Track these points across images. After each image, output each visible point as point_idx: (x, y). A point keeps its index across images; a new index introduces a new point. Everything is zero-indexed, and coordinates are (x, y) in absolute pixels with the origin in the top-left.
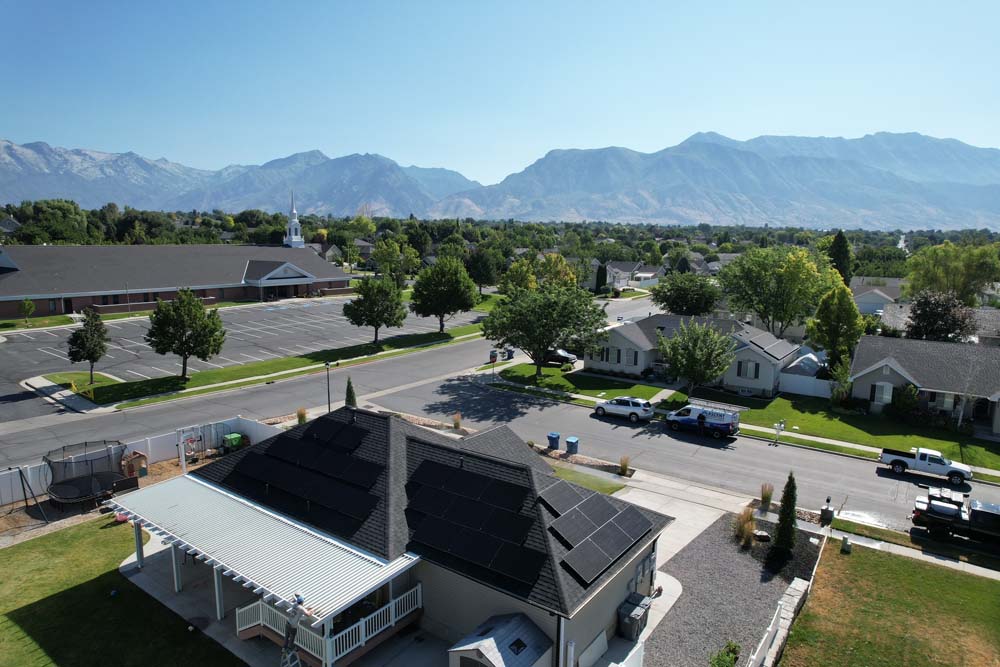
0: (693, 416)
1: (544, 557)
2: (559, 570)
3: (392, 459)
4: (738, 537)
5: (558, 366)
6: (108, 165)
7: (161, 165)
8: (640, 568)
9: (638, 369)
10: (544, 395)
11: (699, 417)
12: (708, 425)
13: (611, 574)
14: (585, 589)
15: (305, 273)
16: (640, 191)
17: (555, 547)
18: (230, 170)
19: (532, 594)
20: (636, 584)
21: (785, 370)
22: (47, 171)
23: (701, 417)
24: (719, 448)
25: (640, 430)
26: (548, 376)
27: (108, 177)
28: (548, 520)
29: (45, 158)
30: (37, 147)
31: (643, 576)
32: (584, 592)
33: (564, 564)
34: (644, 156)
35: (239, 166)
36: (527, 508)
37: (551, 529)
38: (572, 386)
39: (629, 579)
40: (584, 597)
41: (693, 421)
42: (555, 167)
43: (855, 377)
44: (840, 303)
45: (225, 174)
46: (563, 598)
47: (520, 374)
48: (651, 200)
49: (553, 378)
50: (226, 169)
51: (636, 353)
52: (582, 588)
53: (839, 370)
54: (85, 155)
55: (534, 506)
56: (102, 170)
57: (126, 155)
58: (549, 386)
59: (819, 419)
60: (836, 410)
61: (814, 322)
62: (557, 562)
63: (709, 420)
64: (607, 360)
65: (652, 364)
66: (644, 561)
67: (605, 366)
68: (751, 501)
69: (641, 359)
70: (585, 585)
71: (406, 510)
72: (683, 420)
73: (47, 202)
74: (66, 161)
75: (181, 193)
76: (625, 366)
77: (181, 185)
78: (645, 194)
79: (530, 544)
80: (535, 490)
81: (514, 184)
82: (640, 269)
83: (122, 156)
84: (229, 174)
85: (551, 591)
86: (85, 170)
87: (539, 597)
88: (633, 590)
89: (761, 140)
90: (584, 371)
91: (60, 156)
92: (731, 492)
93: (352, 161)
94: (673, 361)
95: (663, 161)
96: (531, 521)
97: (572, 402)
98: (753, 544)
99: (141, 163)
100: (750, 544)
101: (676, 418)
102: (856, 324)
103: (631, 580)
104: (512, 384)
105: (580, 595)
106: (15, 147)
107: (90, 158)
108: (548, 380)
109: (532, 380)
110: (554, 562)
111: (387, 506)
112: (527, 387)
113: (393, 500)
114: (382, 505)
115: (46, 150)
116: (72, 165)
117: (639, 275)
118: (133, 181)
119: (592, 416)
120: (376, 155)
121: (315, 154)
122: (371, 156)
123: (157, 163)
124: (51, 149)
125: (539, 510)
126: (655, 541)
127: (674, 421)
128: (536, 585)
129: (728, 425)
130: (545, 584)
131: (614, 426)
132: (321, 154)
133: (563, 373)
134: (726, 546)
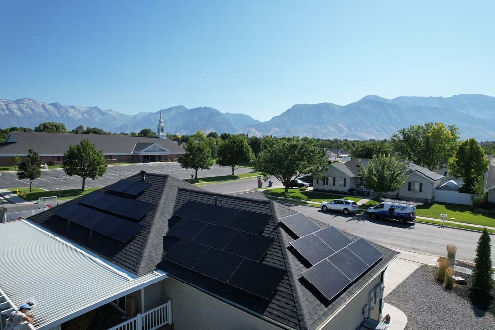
0: (386, 209)
1: (283, 273)
2: (298, 286)
3: (162, 201)
4: (440, 280)
5: (298, 189)
6: (85, 113)
7: (109, 113)
8: (372, 294)
9: (346, 189)
10: (290, 201)
11: (389, 209)
12: (396, 215)
13: (351, 294)
14: (326, 306)
15: (165, 149)
16: (339, 124)
17: (294, 264)
18: (141, 115)
19: (268, 309)
20: (369, 310)
21: (437, 188)
22: (58, 116)
23: (392, 209)
24: (405, 228)
25: (351, 218)
26: (292, 193)
27: (85, 118)
28: (287, 241)
29: (58, 110)
30: (55, 105)
31: (375, 303)
32: (326, 309)
33: (303, 281)
34: (340, 107)
35: (145, 113)
36: (268, 232)
37: (291, 249)
38: (306, 197)
39: (364, 304)
40: (326, 315)
41: (386, 212)
42: (296, 113)
43: (489, 189)
44: (471, 148)
45: (138, 116)
46: (302, 315)
47: (275, 192)
48: (344, 128)
49: (295, 194)
50: (139, 114)
51: (345, 179)
52: (322, 305)
53: (477, 186)
54: (75, 108)
55: (275, 229)
56: (82, 115)
57: (93, 108)
58: (293, 197)
59: (467, 215)
60: (477, 210)
61: (454, 160)
62: (296, 278)
63: (396, 211)
64: (327, 184)
65: (354, 186)
66: (375, 288)
67: (326, 188)
68: (438, 258)
69: (348, 182)
70: (326, 302)
71: (164, 237)
72: (379, 212)
73: (49, 123)
74: (67, 111)
75: (118, 126)
76: (339, 187)
77: (117, 122)
78: (341, 125)
79: (269, 261)
80: (276, 217)
81: (276, 121)
82: (341, 153)
83: (92, 109)
84: (140, 117)
85: (289, 307)
86: (75, 115)
87: (276, 312)
88: (366, 315)
89: (400, 98)
90: (314, 191)
91: (65, 109)
92: (421, 253)
93: (199, 110)
94: (369, 179)
95: (350, 110)
96: (271, 241)
97: (306, 205)
98: (455, 286)
99: (99, 111)
100: (452, 285)
101: (374, 211)
102: (483, 160)
103: (366, 305)
104: (270, 196)
105: (321, 313)
106: (45, 105)
107: (78, 110)
108: (292, 195)
109: (283, 194)
110: (292, 277)
111: (148, 232)
112: (279, 198)
113: (154, 228)
114: (145, 232)
115: (58, 106)
116: (69, 113)
117: (341, 156)
118: (96, 120)
119: (319, 211)
120: (210, 108)
121: (180, 107)
122: (207, 108)
123: (107, 112)
124: (61, 106)
125: (279, 233)
126: (383, 272)
127: (373, 213)
128: (273, 301)
129: (409, 214)
130: (283, 299)
131: (334, 216)
132: (183, 107)
133: (301, 192)
134: (433, 286)
